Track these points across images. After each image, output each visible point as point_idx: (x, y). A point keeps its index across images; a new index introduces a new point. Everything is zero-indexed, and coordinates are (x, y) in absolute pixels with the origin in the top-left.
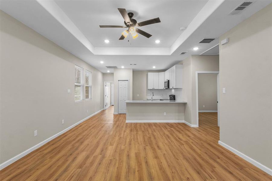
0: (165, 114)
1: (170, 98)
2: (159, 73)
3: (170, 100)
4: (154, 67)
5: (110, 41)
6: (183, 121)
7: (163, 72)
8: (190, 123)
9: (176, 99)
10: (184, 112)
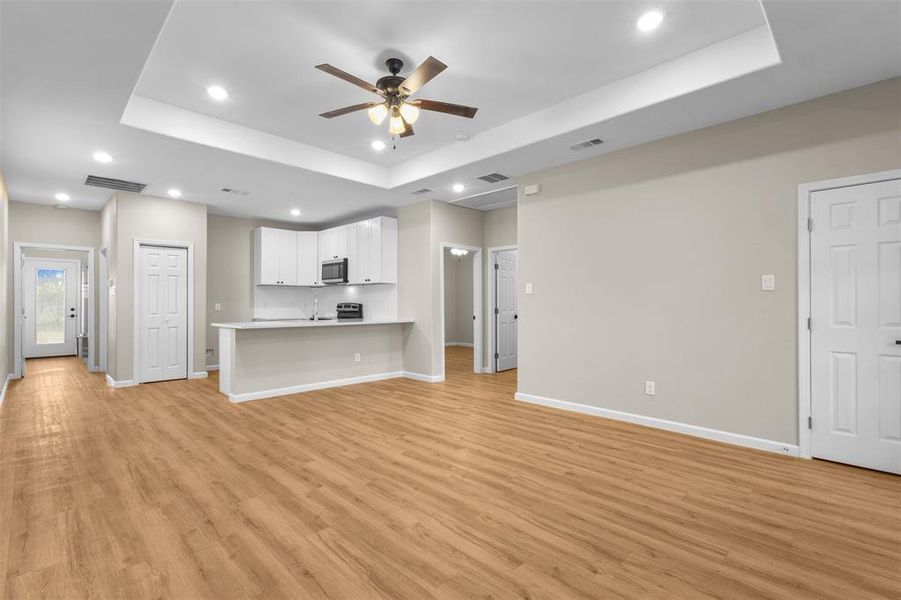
0: (358, 358)
1: (340, 312)
2: (299, 232)
3: (339, 317)
4: (296, 214)
5: (230, 93)
6: (400, 374)
7: (316, 232)
8: (427, 374)
9: (364, 315)
10: (404, 350)
